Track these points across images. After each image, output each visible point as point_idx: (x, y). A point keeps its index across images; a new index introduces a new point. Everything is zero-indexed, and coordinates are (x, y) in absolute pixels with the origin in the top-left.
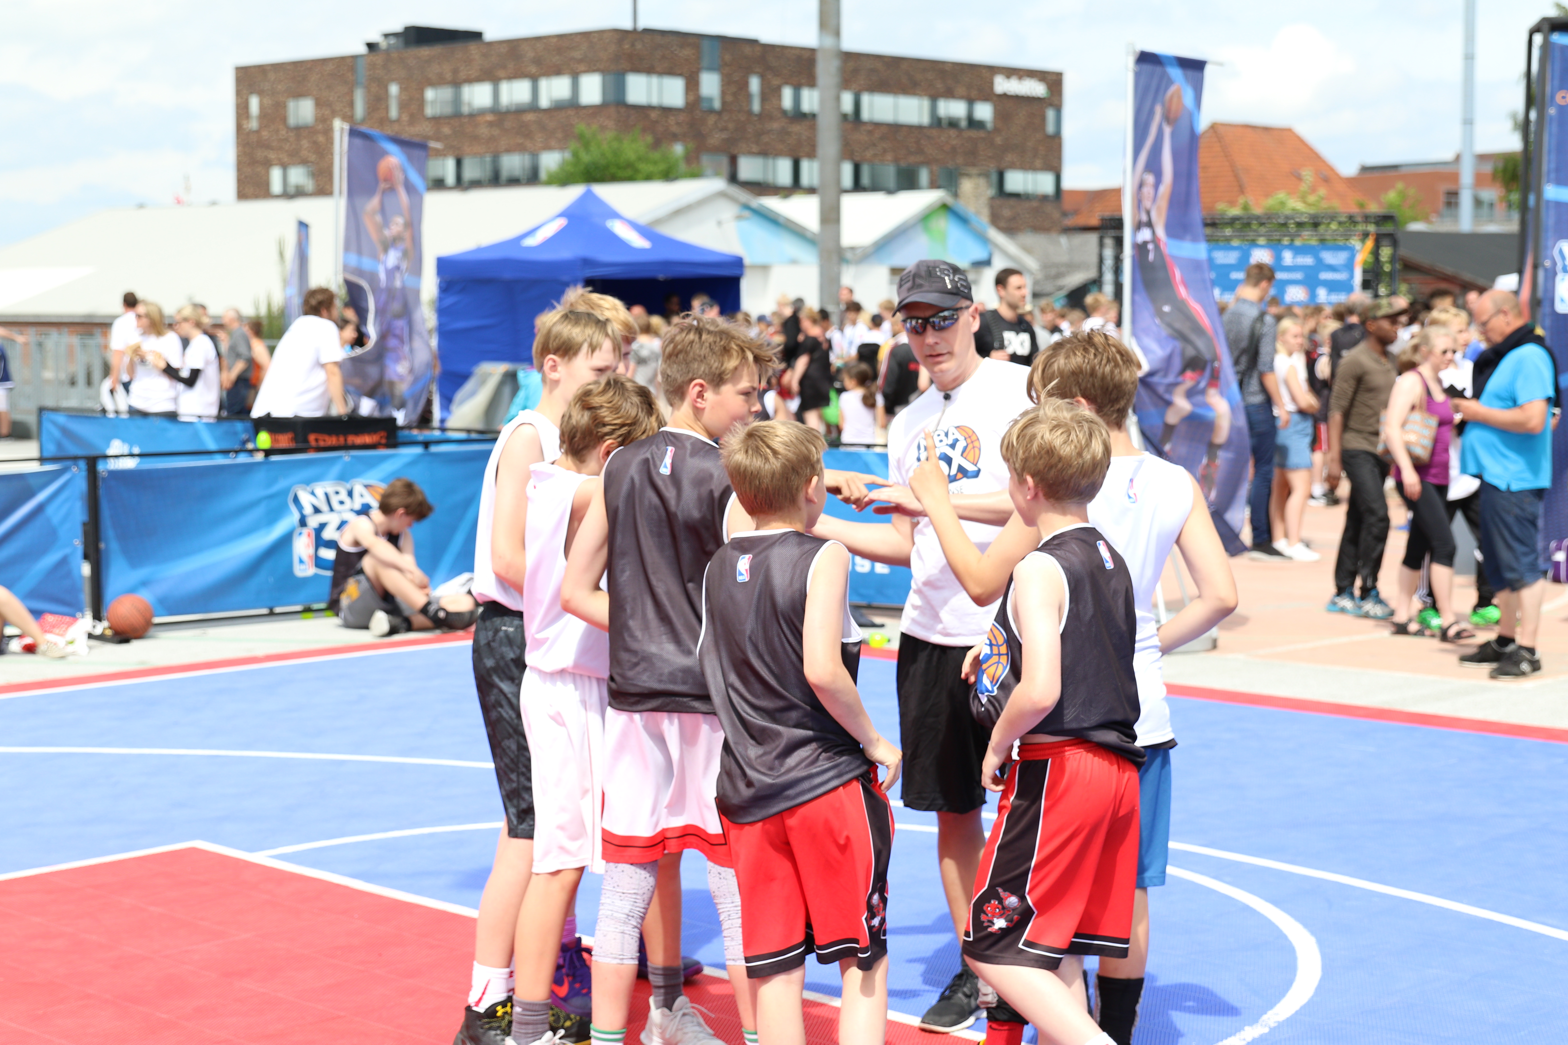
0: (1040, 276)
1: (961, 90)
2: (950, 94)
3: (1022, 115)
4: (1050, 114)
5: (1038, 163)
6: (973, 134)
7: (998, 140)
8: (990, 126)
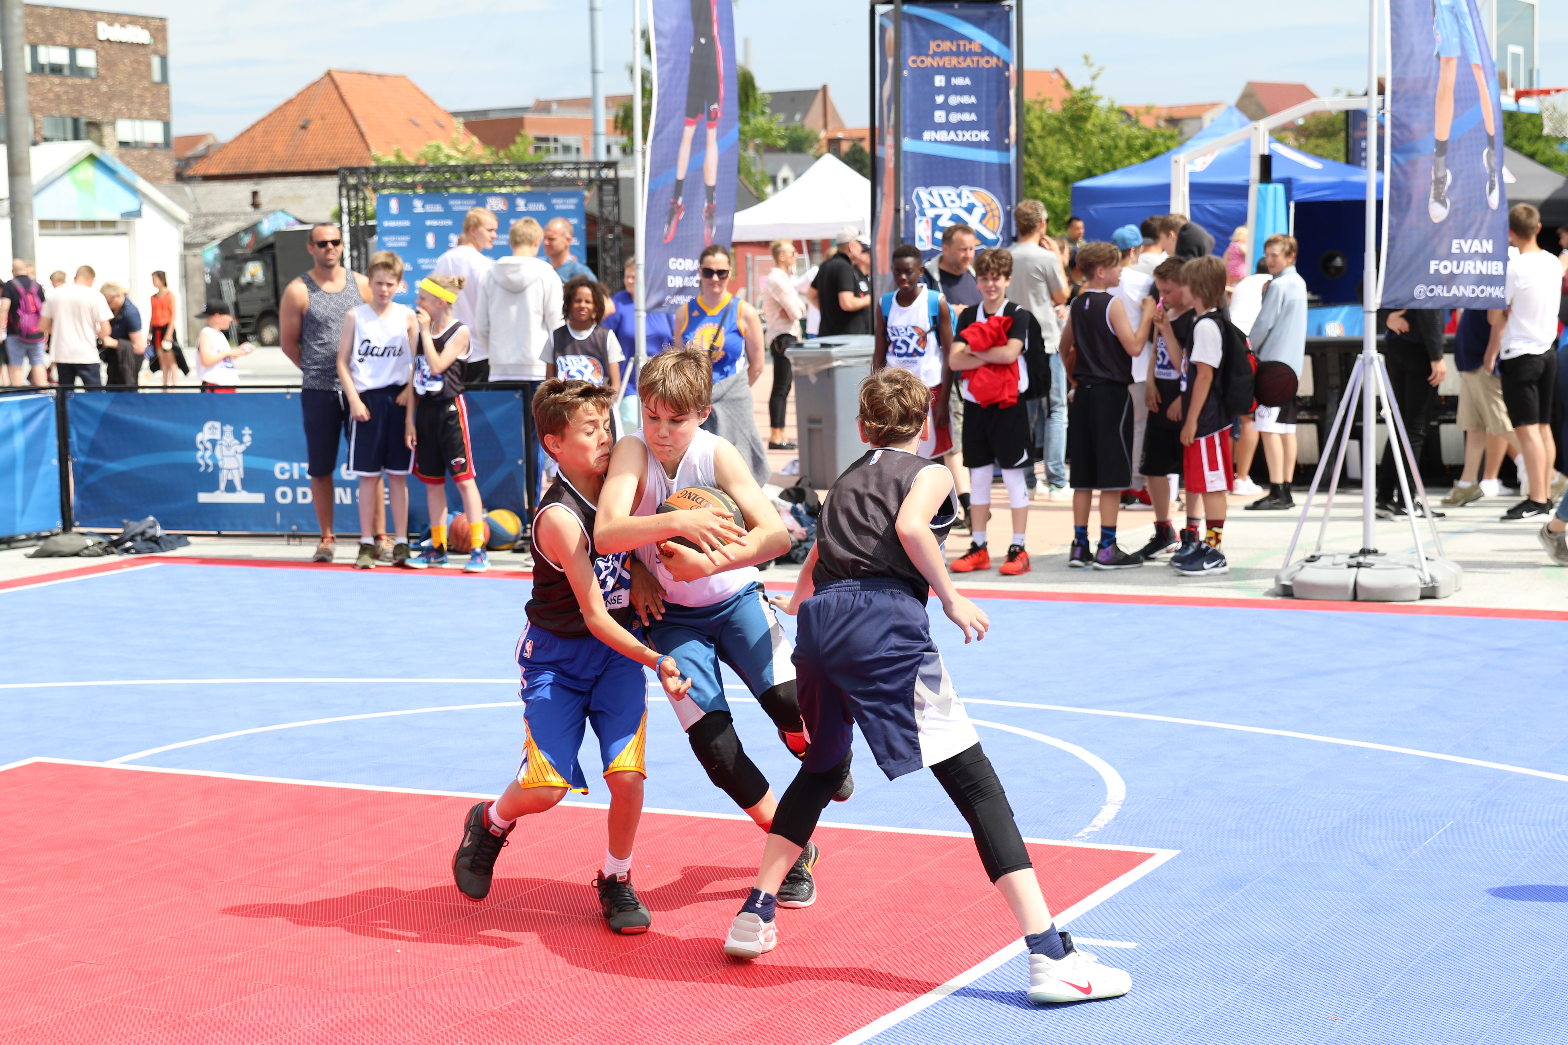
0: (189, 227)
1: (62, 37)
2: (50, 41)
3: (126, 63)
4: (156, 61)
5: (146, 112)
6: (77, 81)
7: (104, 88)
8: (93, 74)
